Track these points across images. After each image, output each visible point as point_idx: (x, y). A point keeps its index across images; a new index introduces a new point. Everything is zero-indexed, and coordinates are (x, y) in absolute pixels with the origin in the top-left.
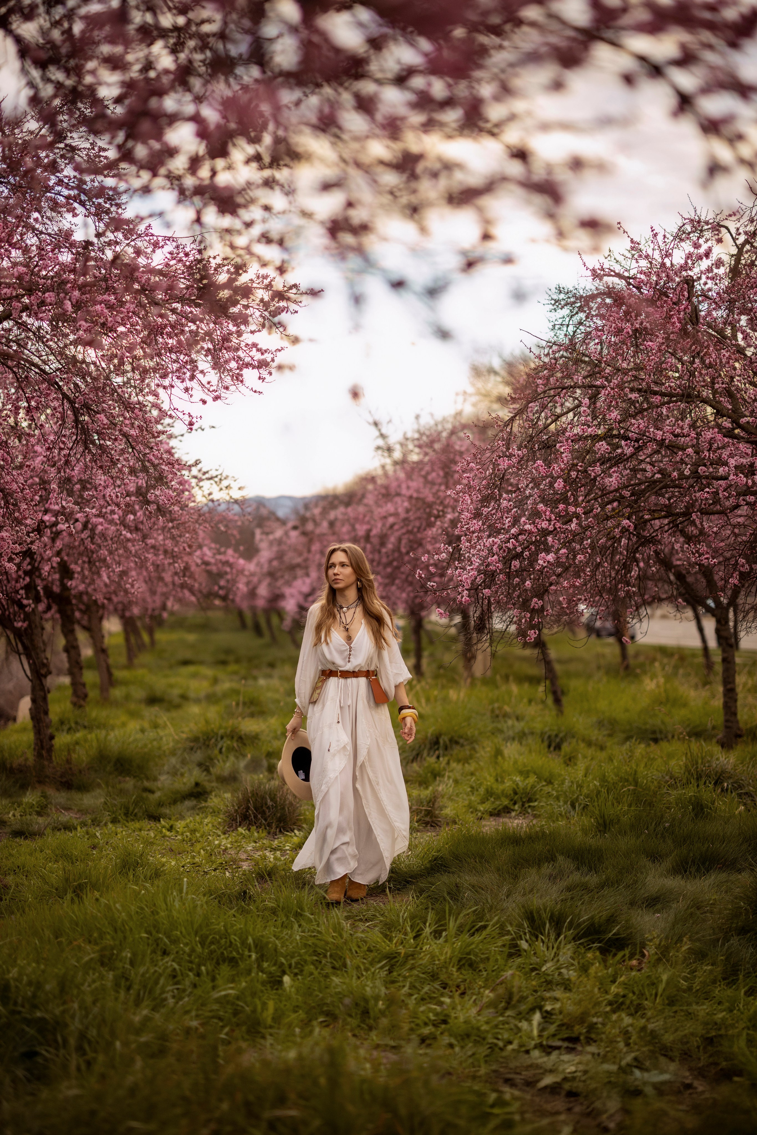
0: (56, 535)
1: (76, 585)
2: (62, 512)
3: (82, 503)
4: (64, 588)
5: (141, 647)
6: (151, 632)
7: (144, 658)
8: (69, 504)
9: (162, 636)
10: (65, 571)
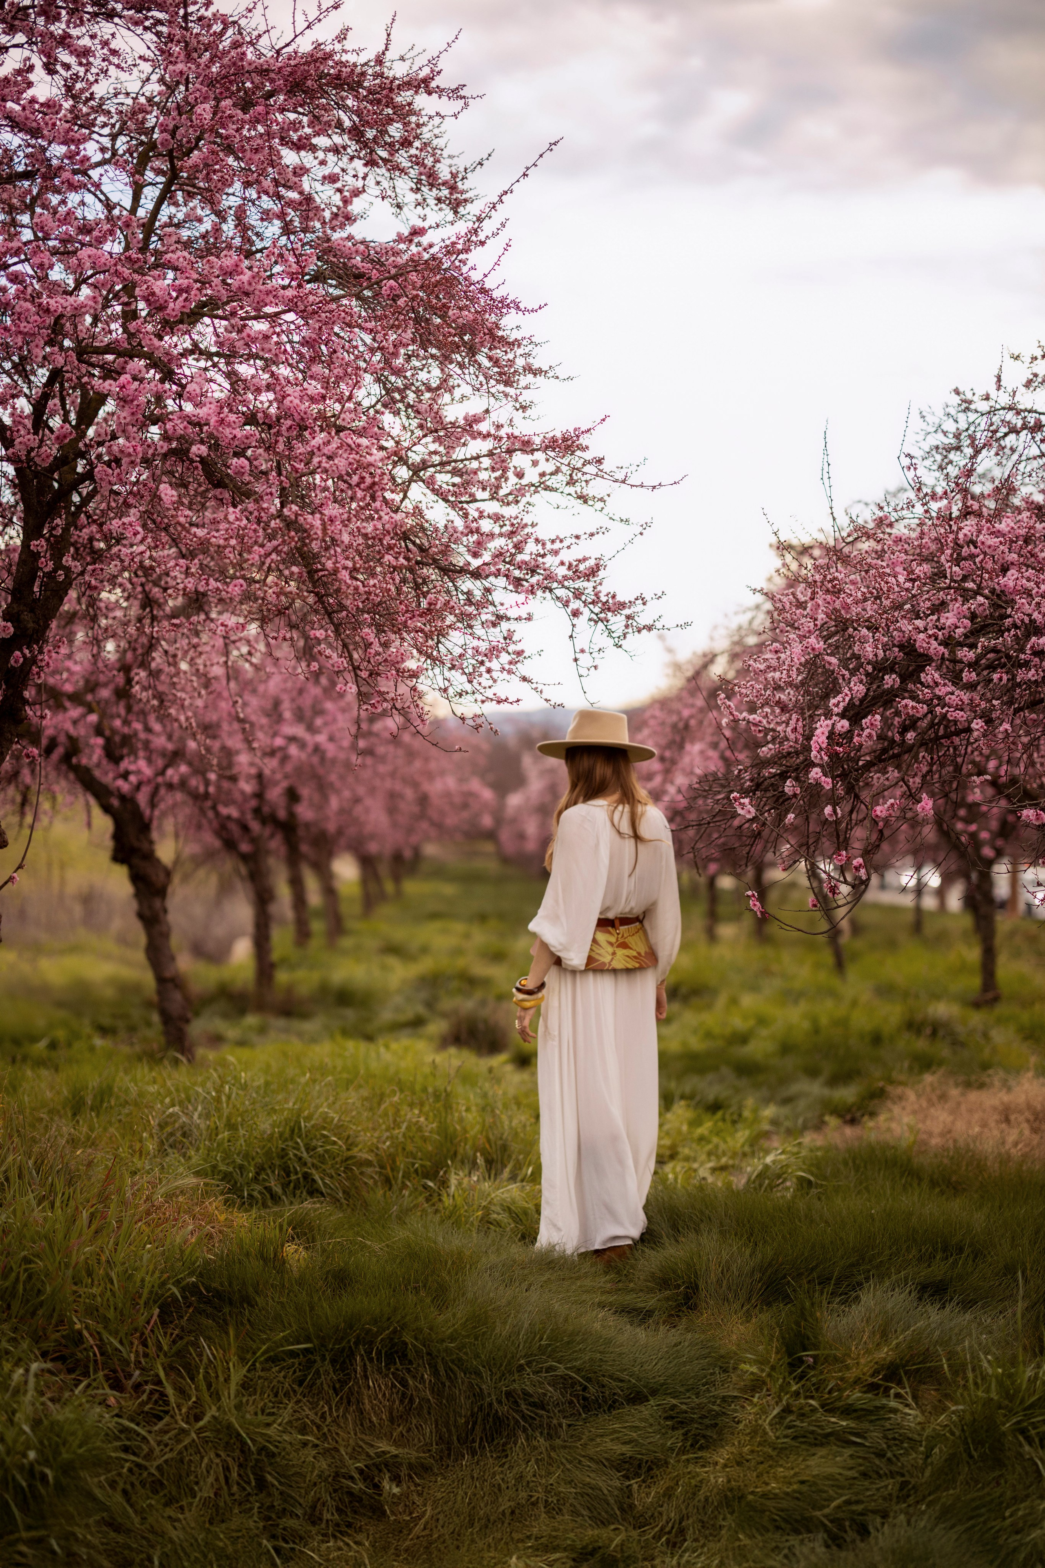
0: (285, 759)
1: (305, 812)
2: (292, 739)
3: (311, 729)
4: (292, 815)
5: (382, 897)
6: (397, 879)
7: (385, 910)
8: (299, 731)
9: (412, 887)
10: (292, 796)
